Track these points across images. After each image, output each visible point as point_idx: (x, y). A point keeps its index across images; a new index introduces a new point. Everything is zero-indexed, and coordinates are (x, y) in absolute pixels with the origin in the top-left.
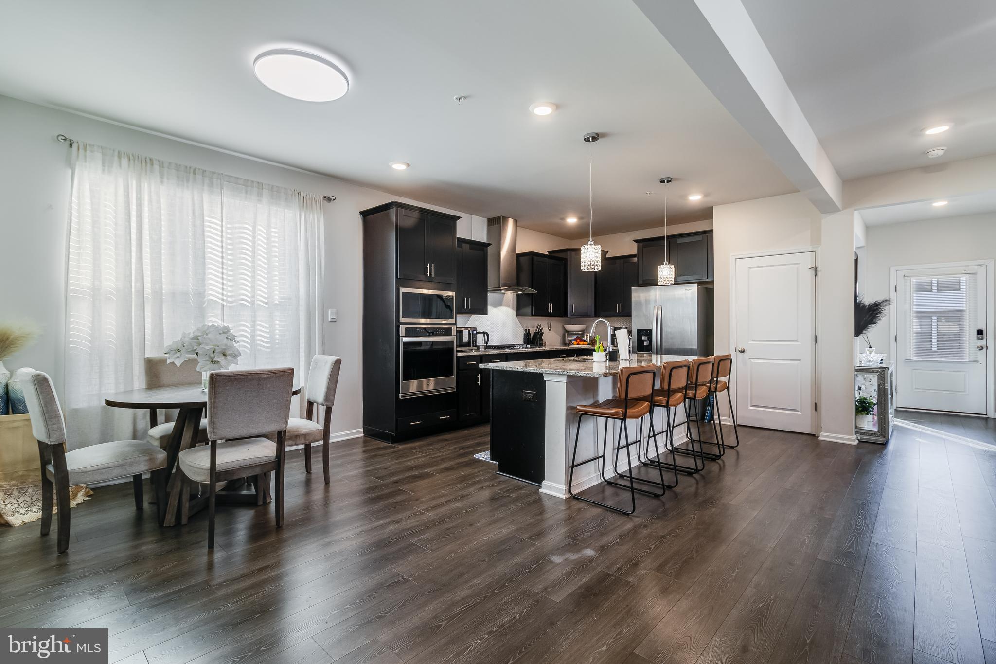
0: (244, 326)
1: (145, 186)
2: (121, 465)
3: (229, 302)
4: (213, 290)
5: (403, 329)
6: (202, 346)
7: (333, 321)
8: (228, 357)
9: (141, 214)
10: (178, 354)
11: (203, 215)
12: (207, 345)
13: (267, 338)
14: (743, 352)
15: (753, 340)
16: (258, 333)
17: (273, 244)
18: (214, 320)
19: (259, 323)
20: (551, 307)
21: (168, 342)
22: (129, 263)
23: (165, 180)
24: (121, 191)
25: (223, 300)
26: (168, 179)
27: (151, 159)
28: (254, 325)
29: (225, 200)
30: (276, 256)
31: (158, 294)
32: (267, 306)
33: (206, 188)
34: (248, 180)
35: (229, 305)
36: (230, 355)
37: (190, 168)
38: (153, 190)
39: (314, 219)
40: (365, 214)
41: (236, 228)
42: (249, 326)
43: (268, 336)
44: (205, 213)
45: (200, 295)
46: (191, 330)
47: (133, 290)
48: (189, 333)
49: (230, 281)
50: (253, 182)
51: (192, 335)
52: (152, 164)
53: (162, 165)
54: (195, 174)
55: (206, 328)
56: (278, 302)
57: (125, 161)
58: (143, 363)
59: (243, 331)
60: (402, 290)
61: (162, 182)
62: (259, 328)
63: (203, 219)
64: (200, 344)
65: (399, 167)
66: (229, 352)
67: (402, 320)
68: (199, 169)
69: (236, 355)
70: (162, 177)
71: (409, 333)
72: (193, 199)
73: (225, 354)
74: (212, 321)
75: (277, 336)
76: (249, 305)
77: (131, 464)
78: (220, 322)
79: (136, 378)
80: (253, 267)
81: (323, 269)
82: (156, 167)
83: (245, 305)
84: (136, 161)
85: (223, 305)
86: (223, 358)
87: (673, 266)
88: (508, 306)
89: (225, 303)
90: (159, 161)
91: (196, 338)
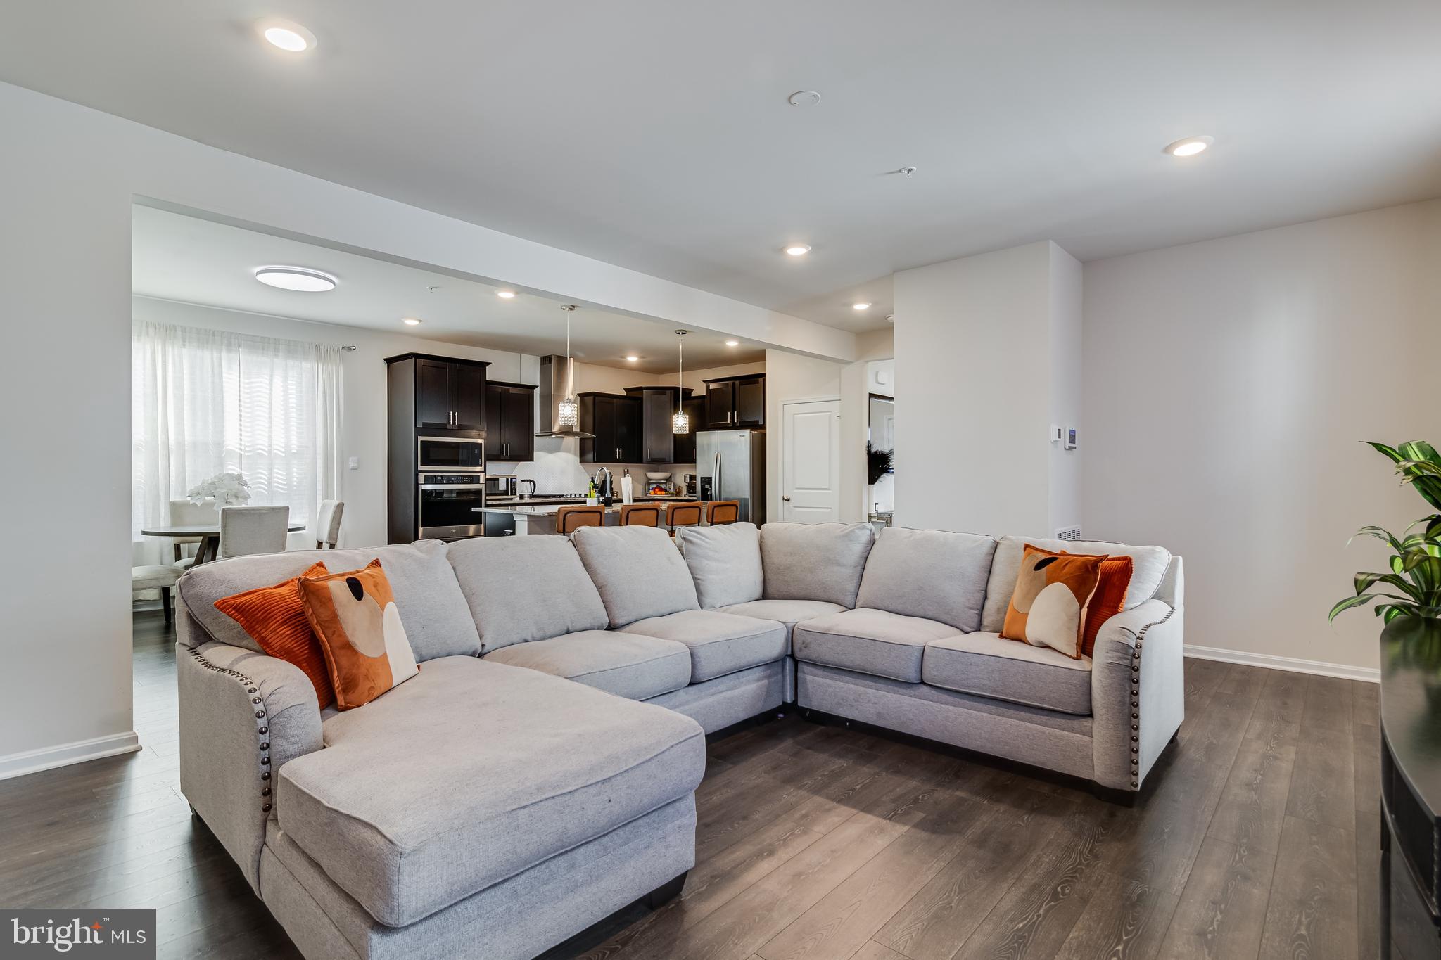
0: (262, 473)
1: (169, 349)
2: (156, 579)
3: (246, 451)
4: (232, 441)
5: (421, 477)
6: (218, 490)
7: (354, 469)
8: (240, 499)
9: (166, 375)
10: (199, 497)
11: (221, 373)
12: (222, 489)
13: (284, 485)
14: (788, 500)
15: (797, 489)
16: (276, 480)
17: (290, 396)
18: (233, 469)
19: (276, 470)
20: (619, 453)
21: (190, 487)
22: (156, 420)
23: (187, 343)
24: (149, 356)
25: (240, 449)
26: (189, 342)
27: (174, 326)
28: (271, 474)
29: (242, 357)
30: (293, 407)
31: (181, 444)
32: (283, 455)
33: (224, 348)
34: (264, 338)
35: (246, 454)
36: (241, 497)
37: (210, 330)
38: (176, 353)
39: (332, 370)
40: (389, 361)
41: (253, 383)
42: (266, 473)
43: (285, 483)
44: (224, 370)
45: (220, 445)
46: (210, 477)
47: (159, 443)
48: (208, 480)
49: (247, 432)
50: (269, 338)
51: (210, 481)
52: (176, 331)
53: (184, 330)
54: (214, 335)
55: (222, 475)
56: (295, 451)
57: (151, 330)
58: (168, 506)
59: (261, 478)
60: (421, 438)
61: (184, 345)
62: (275, 475)
63: (222, 376)
64: (216, 488)
65: (412, 323)
66: (241, 495)
67: (420, 468)
68: (218, 331)
69: (247, 497)
70: (184, 341)
71: (428, 480)
72: (212, 358)
73: (237, 497)
74: (231, 469)
75: (295, 483)
76: (266, 454)
77: (163, 579)
78: (239, 470)
79: (162, 519)
80: (270, 418)
81: (342, 418)
82: (179, 333)
83: (263, 454)
84: (162, 329)
85: (241, 455)
86: (235, 499)
87: (687, 416)
88: (568, 451)
89: (243, 453)
90: (181, 327)
91: (213, 483)
